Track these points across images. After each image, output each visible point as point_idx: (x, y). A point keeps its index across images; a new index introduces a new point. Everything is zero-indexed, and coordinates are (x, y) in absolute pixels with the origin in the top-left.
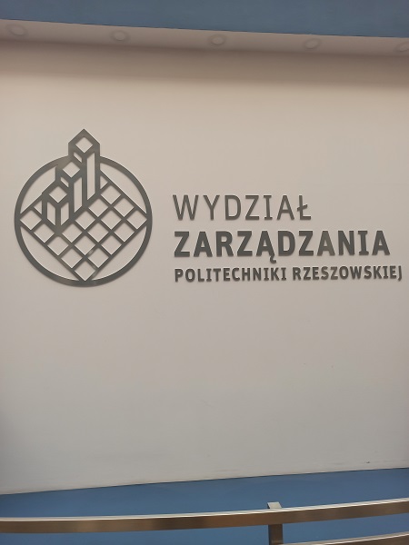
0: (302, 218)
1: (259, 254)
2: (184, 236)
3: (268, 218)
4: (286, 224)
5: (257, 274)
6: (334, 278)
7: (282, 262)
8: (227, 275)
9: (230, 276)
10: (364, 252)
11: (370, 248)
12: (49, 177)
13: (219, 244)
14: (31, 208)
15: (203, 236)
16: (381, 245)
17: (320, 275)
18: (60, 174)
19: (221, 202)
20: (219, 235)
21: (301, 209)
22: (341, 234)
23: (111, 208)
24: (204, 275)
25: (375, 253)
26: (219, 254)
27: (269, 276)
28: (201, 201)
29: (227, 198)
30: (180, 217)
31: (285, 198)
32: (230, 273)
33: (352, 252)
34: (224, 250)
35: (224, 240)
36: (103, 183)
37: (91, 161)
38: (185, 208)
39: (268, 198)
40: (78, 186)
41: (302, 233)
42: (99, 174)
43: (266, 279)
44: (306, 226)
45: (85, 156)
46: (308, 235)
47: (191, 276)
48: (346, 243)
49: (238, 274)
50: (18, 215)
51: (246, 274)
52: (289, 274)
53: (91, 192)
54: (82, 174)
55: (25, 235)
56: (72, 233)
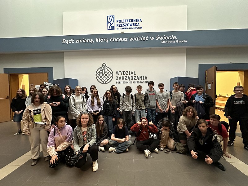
1: (128, 80)
2: (118, 77)
3: (129, 74)
4: (132, 75)
6: (139, 83)
7: (131, 81)
8: (123, 83)
10: (143, 79)
12: (100, 69)
13: (122, 78)
14: (98, 74)
15: (120, 77)
16: (146, 78)
17: (137, 83)
18: (101, 69)
19: (123, 72)
21: (134, 73)
22: (140, 77)
23: (108, 73)
24: (120, 83)
26: (122, 80)
28: (120, 72)
30: (117, 75)
31: (132, 72)
36: (107, 70)
37: (105, 67)
38: (118, 73)
39: (129, 71)
40: (103, 70)
42: (106, 69)
43: (129, 83)
44: (135, 76)
45: (104, 66)
47: (118, 83)
49: (125, 82)
50: (96, 75)
52: (132, 82)
53: (105, 71)
54: (104, 69)
55: (97, 77)
56: (103, 77)
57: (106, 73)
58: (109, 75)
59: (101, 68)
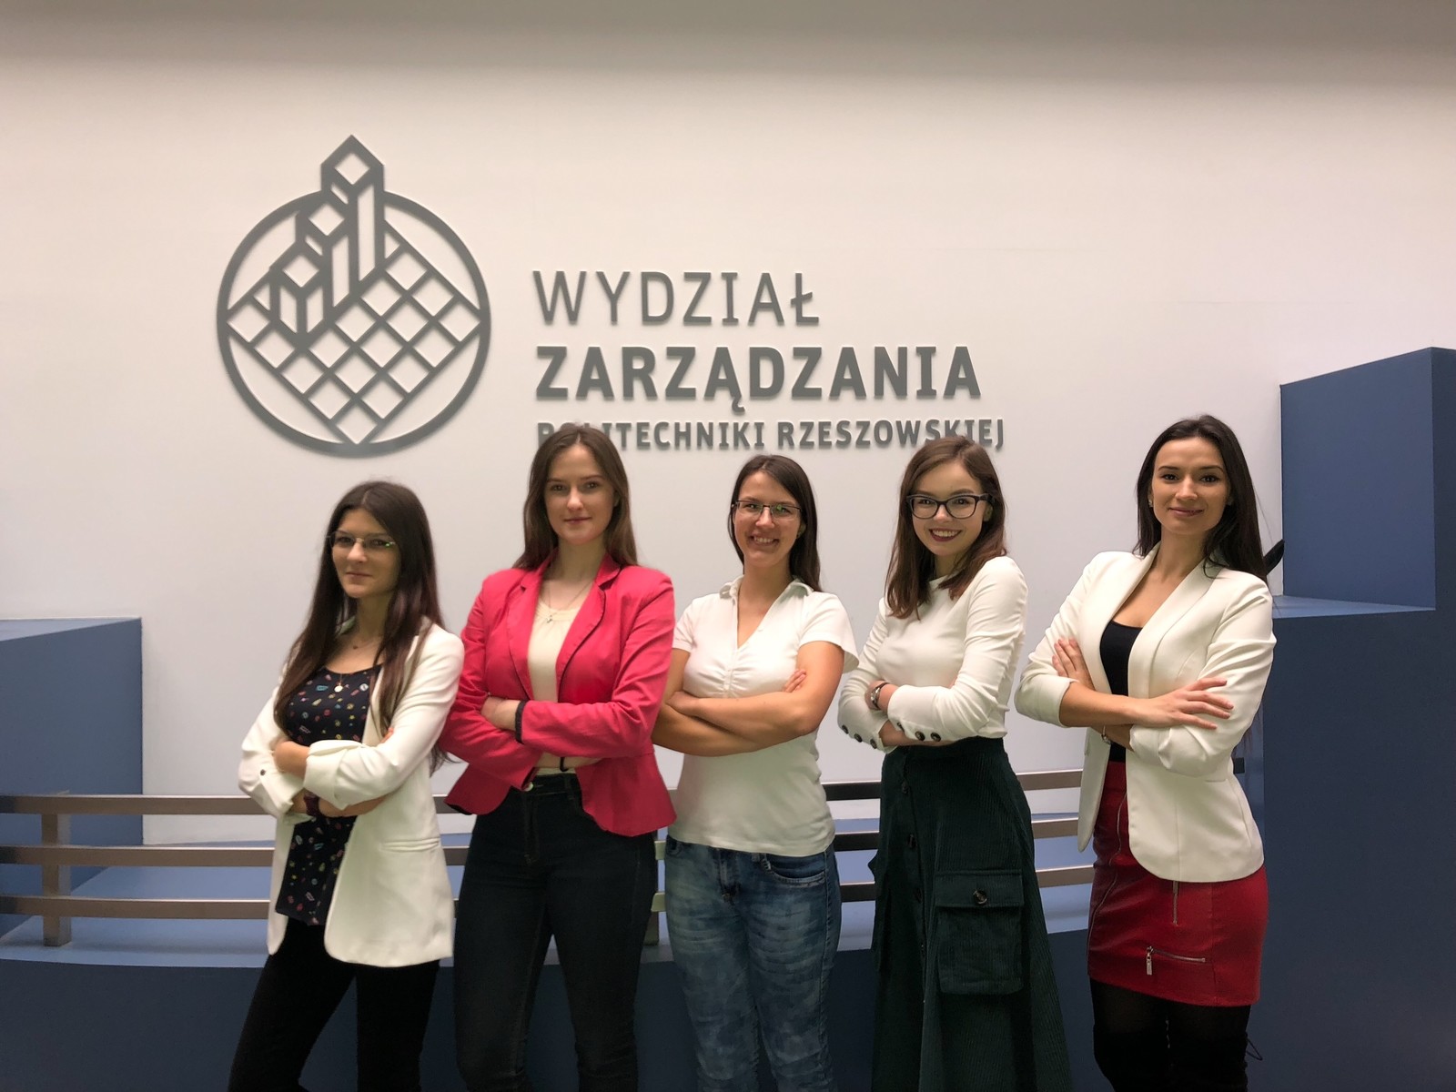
0: (802, 321)
1: (710, 394)
2: (556, 356)
3: (730, 320)
4: (766, 333)
5: (705, 436)
6: (862, 444)
7: (755, 411)
8: (644, 436)
9: (650, 439)
10: (926, 392)
11: (939, 383)
12: (284, 235)
13: (629, 376)
14: (249, 299)
15: (594, 357)
16: (963, 377)
17: (834, 437)
18: (305, 229)
19: (634, 287)
20: (629, 354)
21: (800, 300)
22: (881, 354)
23: (407, 297)
25: (950, 393)
26: (628, 393)
27: (730, 440)
28: (593, 286)
29: (647, 277)
30: (549, 317)
31: (766, 280)
32: (651, 433)
33: (901, 391)
34: (638, 387)
35: (638, 365)
36: (391, 247)
37: (366, 203)
38: (558, 298)
39: (730, 278)
40: (340, 254)
41: (799, 353)
42: (382, 228)
43: (724, 445)
44: (807, 338)
45: (354, 191)
46: (811, 356)
48: (890, 373)
49: (668, 437)
50: (224, 314)
51: (682, 435)
52: (771, 436)
53: (367, 266)
54: (349, 229)
55: (238, 353)
56: (329, 350)
57: (381, 298)
58: (434, 323)
59: (302, 209)
